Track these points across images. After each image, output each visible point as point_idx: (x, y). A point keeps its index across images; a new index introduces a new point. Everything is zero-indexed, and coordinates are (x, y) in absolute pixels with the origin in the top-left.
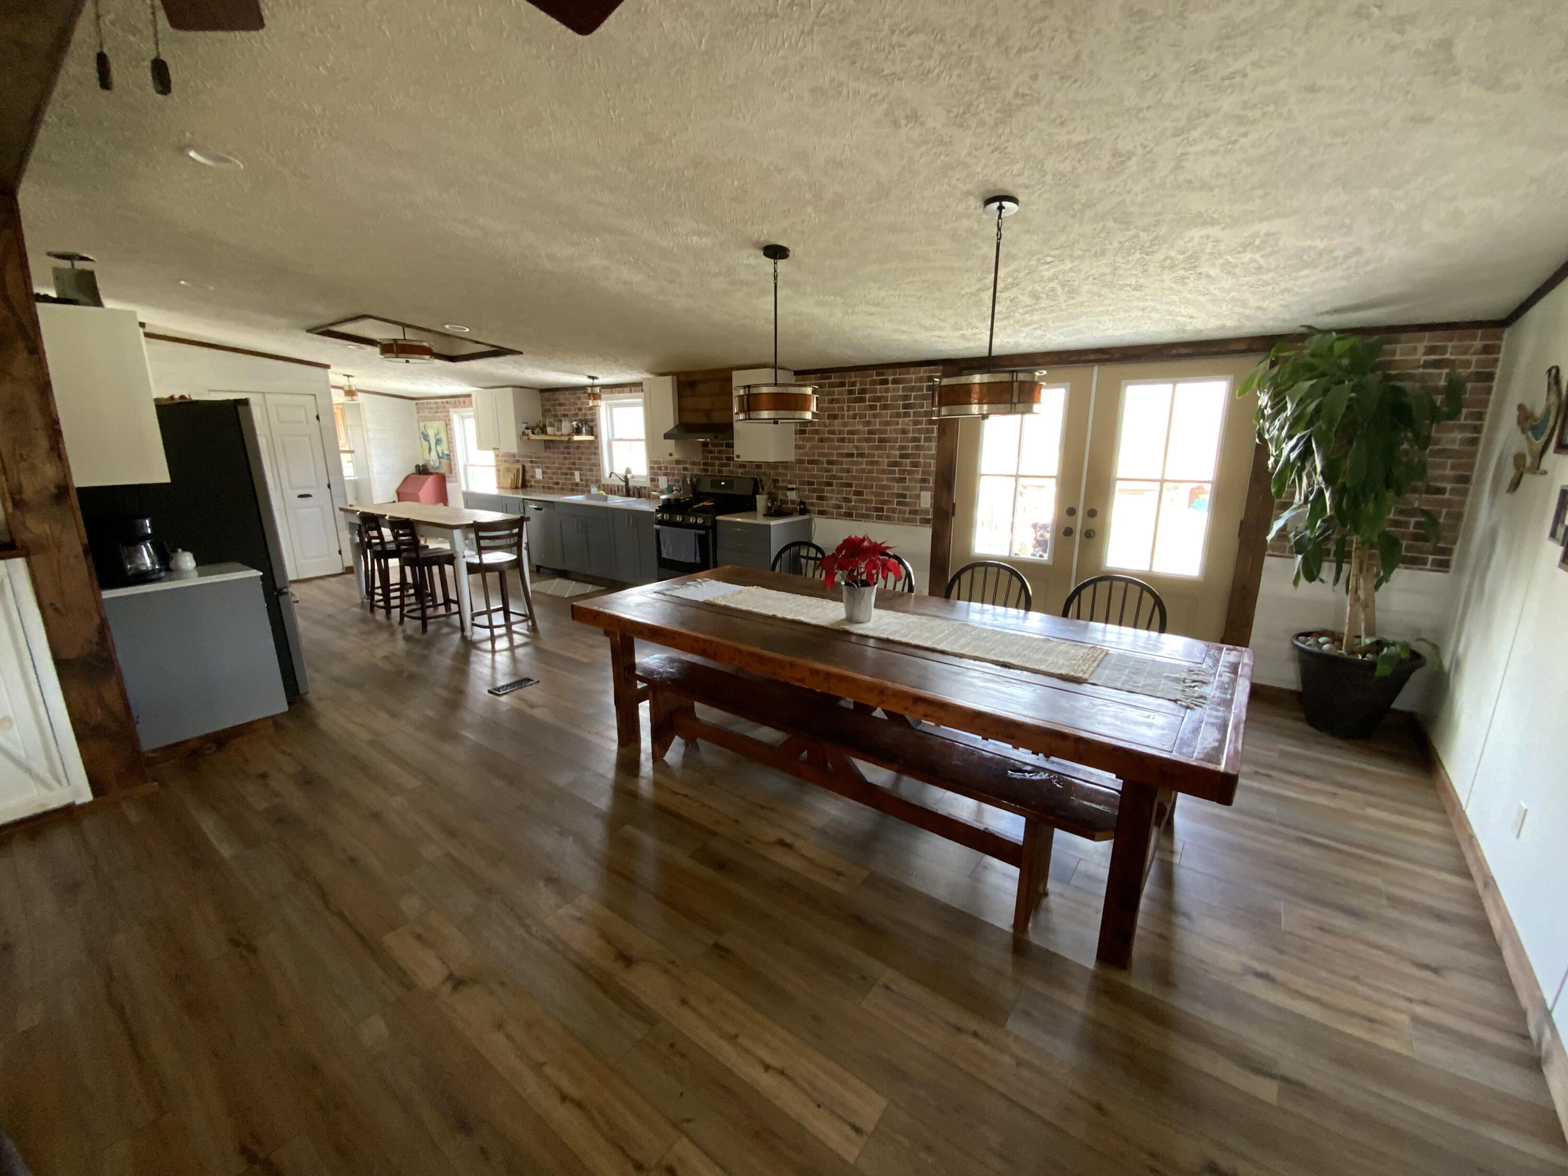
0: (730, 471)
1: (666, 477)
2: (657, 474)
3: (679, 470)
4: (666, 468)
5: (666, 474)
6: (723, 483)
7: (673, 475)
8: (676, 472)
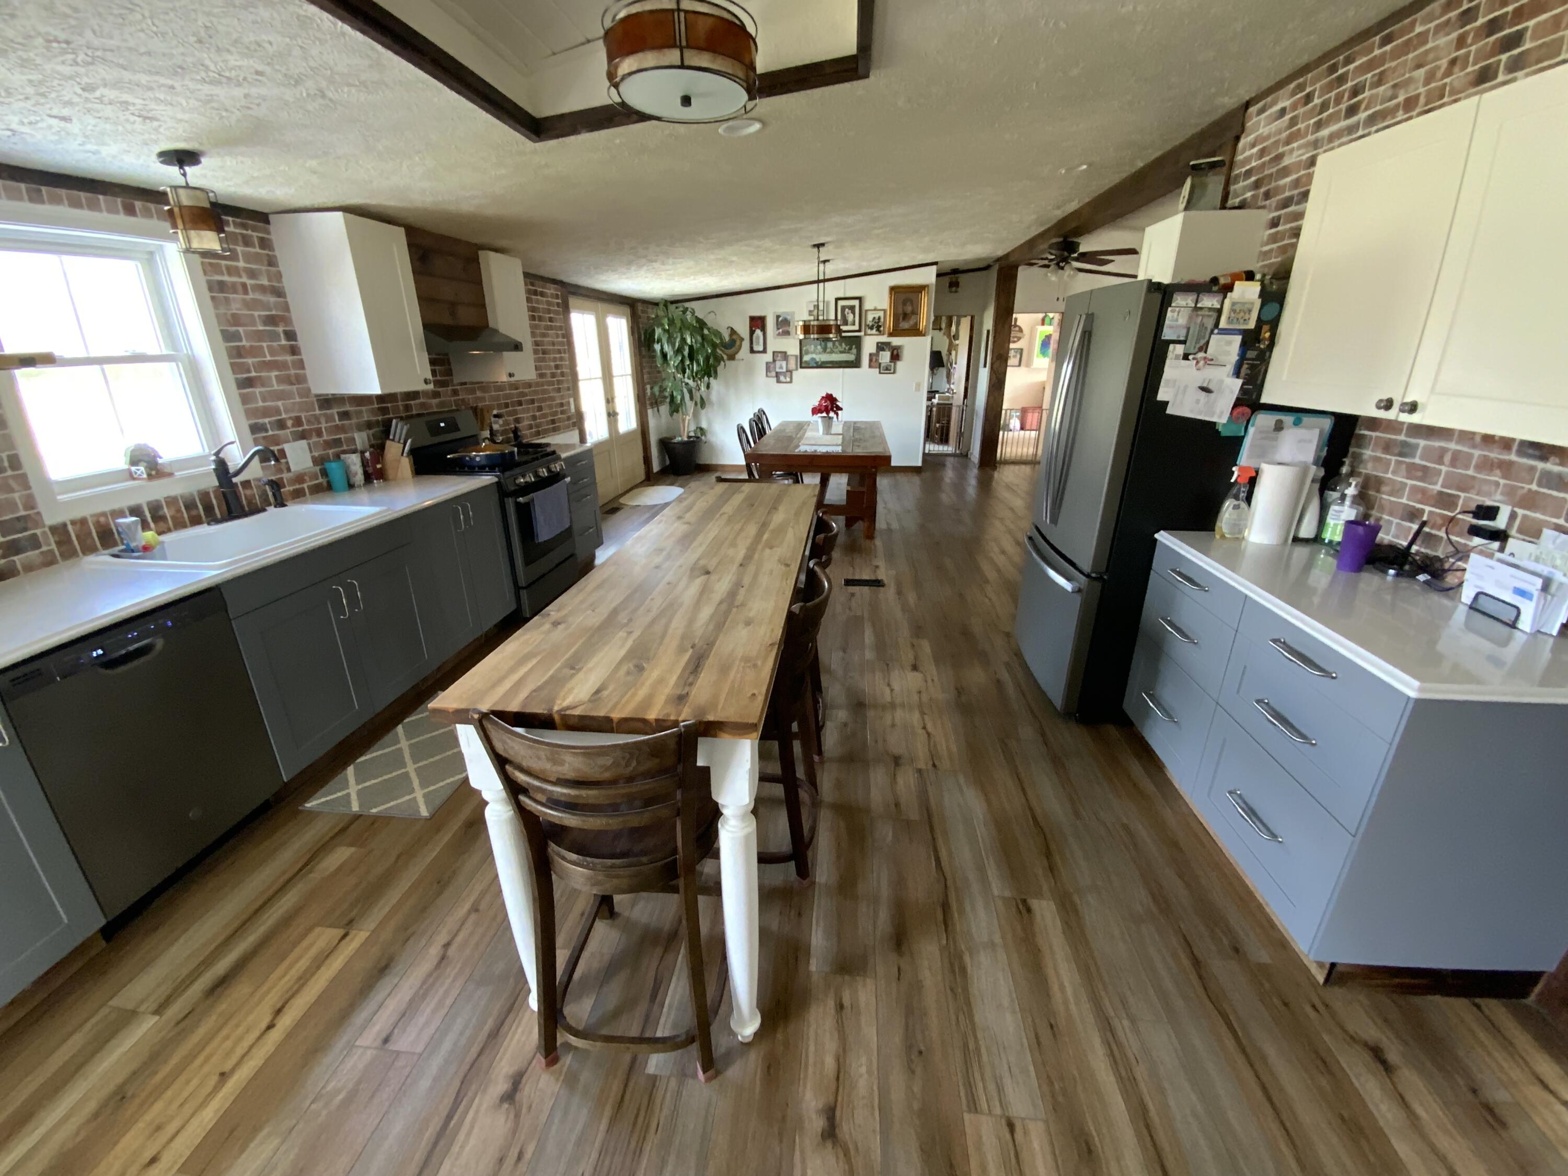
0: (423, 405)
1: (304, 443)
2: (276, 441)
3: (329, 418)
4: (298, 421)
5: (303, 436)
6: (442, 425)
7: (319, 433)
8: (323, 425)
